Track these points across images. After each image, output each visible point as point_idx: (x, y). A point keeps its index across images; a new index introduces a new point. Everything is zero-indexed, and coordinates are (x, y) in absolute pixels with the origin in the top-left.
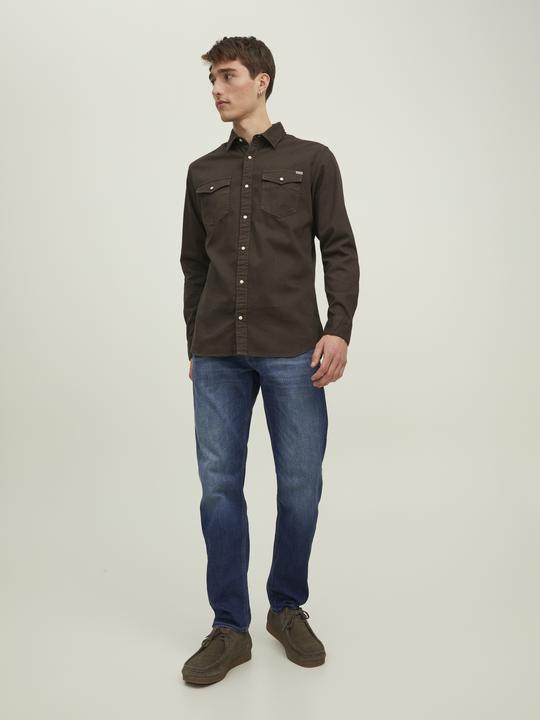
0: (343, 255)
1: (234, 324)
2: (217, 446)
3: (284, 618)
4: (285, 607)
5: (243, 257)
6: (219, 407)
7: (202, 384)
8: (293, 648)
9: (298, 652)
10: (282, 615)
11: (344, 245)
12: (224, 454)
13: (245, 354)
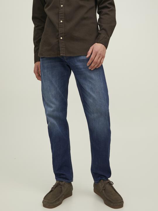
0: (109, 8)
1: (58, 41)
2: (54, 100)
3: (101, 184)
4: (101, 180)
5: (62, 10)
6: (53, 82)
7: (46, 71)
8: (107, 199)
9: (110, 201)
10: (100, 184)
11: (109, 4)
12: (57, 103)
13: (64, 55)
